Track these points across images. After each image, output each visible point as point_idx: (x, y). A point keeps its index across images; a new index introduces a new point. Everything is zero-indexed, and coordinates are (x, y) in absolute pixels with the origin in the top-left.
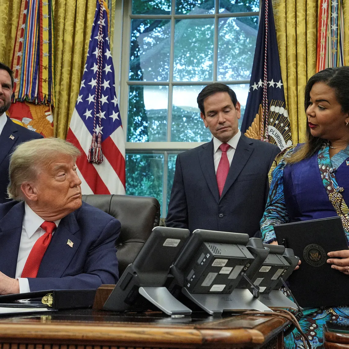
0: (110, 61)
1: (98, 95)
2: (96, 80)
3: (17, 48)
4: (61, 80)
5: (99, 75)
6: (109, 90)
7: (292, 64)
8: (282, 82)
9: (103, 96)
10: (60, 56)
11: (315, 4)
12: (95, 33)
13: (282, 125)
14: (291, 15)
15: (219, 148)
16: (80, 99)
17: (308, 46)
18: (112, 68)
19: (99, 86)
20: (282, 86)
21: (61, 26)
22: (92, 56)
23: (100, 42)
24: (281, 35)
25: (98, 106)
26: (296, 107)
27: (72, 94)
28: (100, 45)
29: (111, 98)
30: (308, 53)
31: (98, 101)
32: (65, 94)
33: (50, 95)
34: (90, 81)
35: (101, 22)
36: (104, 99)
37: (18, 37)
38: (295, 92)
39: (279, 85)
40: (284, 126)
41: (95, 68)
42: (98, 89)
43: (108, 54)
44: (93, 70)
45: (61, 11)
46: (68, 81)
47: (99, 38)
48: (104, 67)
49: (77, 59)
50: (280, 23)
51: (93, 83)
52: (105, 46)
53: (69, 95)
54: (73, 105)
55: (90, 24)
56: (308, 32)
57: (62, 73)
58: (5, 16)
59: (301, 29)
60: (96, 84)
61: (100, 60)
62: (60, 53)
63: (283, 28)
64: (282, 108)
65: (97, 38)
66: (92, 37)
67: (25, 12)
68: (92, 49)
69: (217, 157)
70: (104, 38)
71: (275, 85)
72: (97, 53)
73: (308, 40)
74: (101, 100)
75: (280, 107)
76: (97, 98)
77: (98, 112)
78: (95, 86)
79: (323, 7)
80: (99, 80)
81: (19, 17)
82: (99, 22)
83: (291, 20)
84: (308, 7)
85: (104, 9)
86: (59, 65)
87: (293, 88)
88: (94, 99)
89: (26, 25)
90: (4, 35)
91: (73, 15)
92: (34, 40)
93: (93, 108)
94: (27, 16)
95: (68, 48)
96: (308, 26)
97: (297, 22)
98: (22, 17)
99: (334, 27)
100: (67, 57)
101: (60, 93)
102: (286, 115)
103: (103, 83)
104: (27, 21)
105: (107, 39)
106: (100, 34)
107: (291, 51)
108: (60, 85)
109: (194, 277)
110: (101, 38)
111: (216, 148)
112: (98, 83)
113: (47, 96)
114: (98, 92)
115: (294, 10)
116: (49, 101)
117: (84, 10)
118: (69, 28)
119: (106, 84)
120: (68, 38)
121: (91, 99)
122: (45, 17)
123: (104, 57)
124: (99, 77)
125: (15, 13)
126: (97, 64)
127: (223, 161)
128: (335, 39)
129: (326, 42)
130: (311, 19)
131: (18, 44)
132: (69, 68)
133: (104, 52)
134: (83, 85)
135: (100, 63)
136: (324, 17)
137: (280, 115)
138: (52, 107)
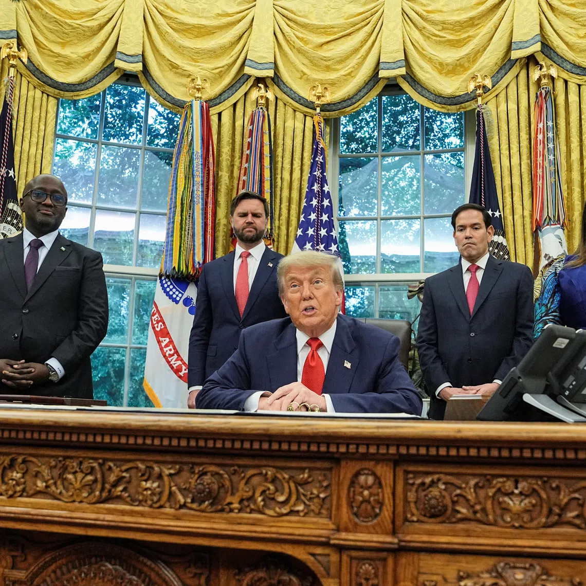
0: (328, 196)
1: (317, 228)
2: (315, 214)
3: (241, 186)
4: (280, 215)
5: (318, 208)
6: (328, 223)
7: (508, 194)
8: (500, 212)
9: (322, 228)
10: (278, 193)
11: (528, 136)
12: (314, 169)
13: (501, 253)
14: (504, 147)
15: (468, 270)
16: (299, 232)
17: (523, 176)
18: (330, 202)
19: (318, 219)
20: (500, 215)
21: (279, 165)
22: (311, 191)
23: (319, 177)
24: (496, 166)
25: (317, 238)
26: (513, 236)
27: (290, 229)
28: (319, 180)
29: (329, 231)
30: (523, 184)
31: (317, 234)
32: (284, 228)
33: (271, 229)
34: (310, 215)
35: (319, 159)
36: (323, 232)
37: (242, 175)
38: (512, 221)
39: (497, 214)
40: (504, 255)
41: (314, 202)
42: (318, 222)
43: (326, 189)
44: (312, 204)
45: (280, 150)
46: (287, 215)
47: (317, 173)
48: (322, 201)
49: (295, 195)
50: (495, 155)
51: (313, 216)
52: (323, 181)
53: (288, 230)
54: (292, 239)
55: (307, 162)
56: (522, 163)
57: (280, 209)
58: (228, 157)
59: (515, 160)
60: (315, 218)
61: (319, 195)
62: (278, 189)
63: (497, 160)
64: (501, 237)
65: (315, 173)
66: (311, 173)
67: (248, 152)
68: (311, 185)
69: (467, 278)
70: (322, 173)
71: (493, 214)
72: (316, 187)
73: (523, 170)
74: (320, 232)
75: (499, 236)
76: (317, 231)
77: (318, 245)
78: (314, 220)
79: (538, 139)
80: (318, 214)
81: (241, 158)
82: (317, 159)
83: (505, 152)
84: (521, 139)
85: (321, 146)
86: (278, 201)
87: (510, 218)
88: (314, 231)
89: (249, 164)
90: (227, 175)
91: (291, 154)
92: (257, 178)
93: (313, 241)
94: (250, 156)
95: (286, 185)
96: (522, 157)
97: (511, 154)
98: (245, 157)
99: (552, 157)
100: (285, 193)
101: (279, 228)
102: (505, 244)
103: (322, 216)
104: (250, 160)
105: (325, 174)
106: (319, 170)
107: (507, 182)
108: (279, 220)
109: (574, 383)
110: (319, 174)
111: (464, 269)
112: (318, 217)
113: (269, 230)
114: (318, 225)
115: (507, 142)
116: (271, 235)
117: (301, 149)
118: (287, 166)
119: (325, 218)
120: (286, 176)
121: (311, 232)
122: (267, 156)
123: (323, 191)
124: (318, 211)
125: (237, 154)
126: (316, 199)
127: (472, 281)
128: (552, 168)
129: (543, 172)
130: (525, 151)
131: (241, 182)
132: (288, 204)
133: (322, 186)
134: (302, 219)
135: (319, 197)
136: (540, 148)
137: (499, 244)
138: (273, 240)
